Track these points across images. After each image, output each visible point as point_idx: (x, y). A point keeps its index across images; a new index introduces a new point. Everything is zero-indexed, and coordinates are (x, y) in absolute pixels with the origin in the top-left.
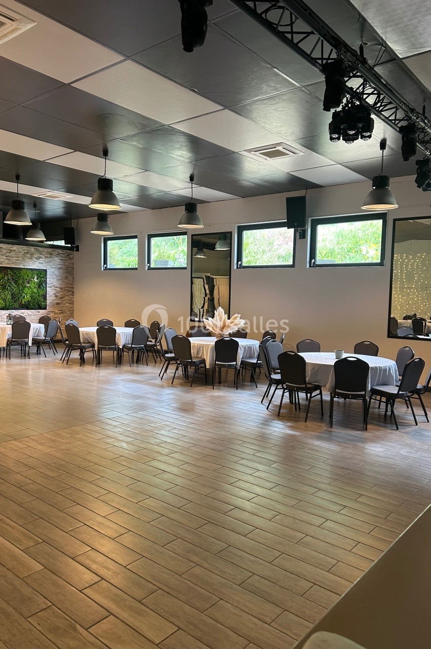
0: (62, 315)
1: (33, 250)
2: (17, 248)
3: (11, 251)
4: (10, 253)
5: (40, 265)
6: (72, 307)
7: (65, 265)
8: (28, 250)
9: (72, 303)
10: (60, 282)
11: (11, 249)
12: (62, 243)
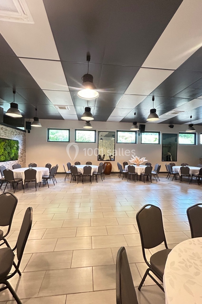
0: (22, 162)
1: (14, 130)
2: (9, 129)
3: (7, 130)
4: (6, 131)
5: (16, 138)
6: (25, 158)
7: (23, 139)
8: (13, 131)
9: (25, 156)
10: (22, 146)
11: (7, 129)
12: (23, 128)
